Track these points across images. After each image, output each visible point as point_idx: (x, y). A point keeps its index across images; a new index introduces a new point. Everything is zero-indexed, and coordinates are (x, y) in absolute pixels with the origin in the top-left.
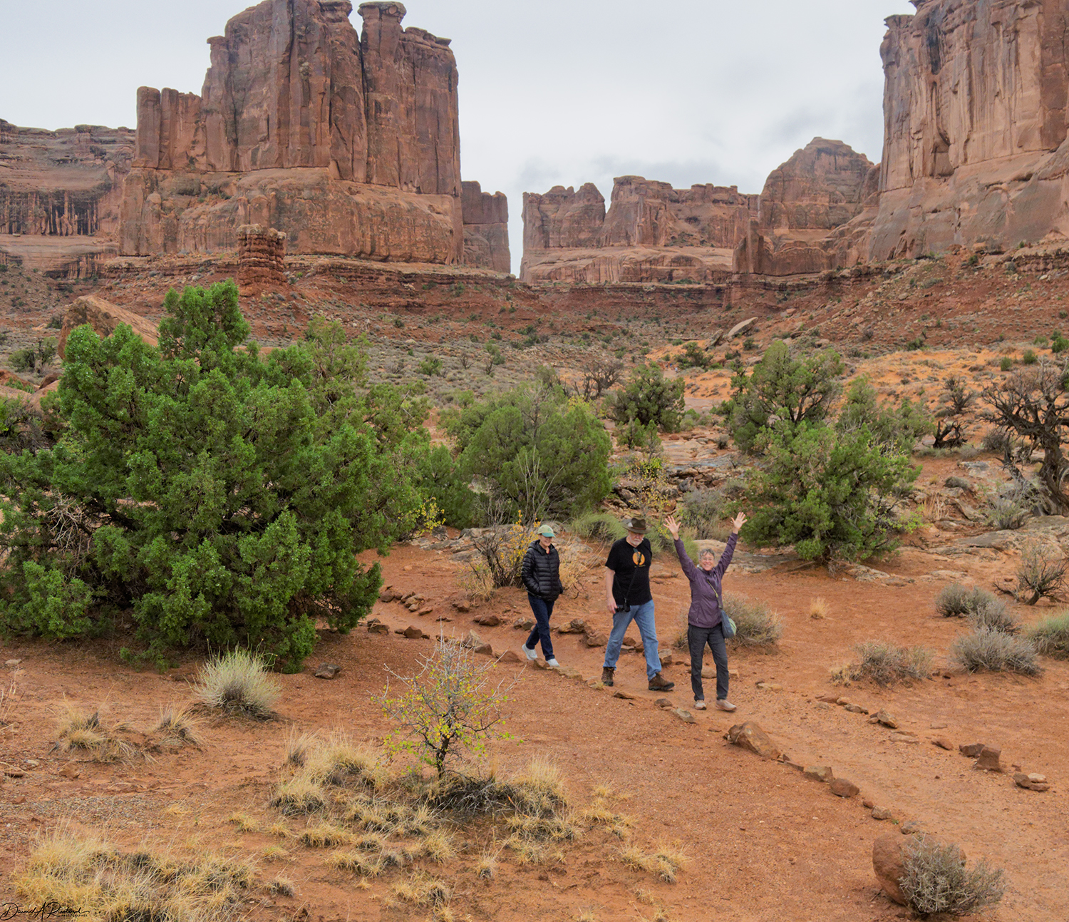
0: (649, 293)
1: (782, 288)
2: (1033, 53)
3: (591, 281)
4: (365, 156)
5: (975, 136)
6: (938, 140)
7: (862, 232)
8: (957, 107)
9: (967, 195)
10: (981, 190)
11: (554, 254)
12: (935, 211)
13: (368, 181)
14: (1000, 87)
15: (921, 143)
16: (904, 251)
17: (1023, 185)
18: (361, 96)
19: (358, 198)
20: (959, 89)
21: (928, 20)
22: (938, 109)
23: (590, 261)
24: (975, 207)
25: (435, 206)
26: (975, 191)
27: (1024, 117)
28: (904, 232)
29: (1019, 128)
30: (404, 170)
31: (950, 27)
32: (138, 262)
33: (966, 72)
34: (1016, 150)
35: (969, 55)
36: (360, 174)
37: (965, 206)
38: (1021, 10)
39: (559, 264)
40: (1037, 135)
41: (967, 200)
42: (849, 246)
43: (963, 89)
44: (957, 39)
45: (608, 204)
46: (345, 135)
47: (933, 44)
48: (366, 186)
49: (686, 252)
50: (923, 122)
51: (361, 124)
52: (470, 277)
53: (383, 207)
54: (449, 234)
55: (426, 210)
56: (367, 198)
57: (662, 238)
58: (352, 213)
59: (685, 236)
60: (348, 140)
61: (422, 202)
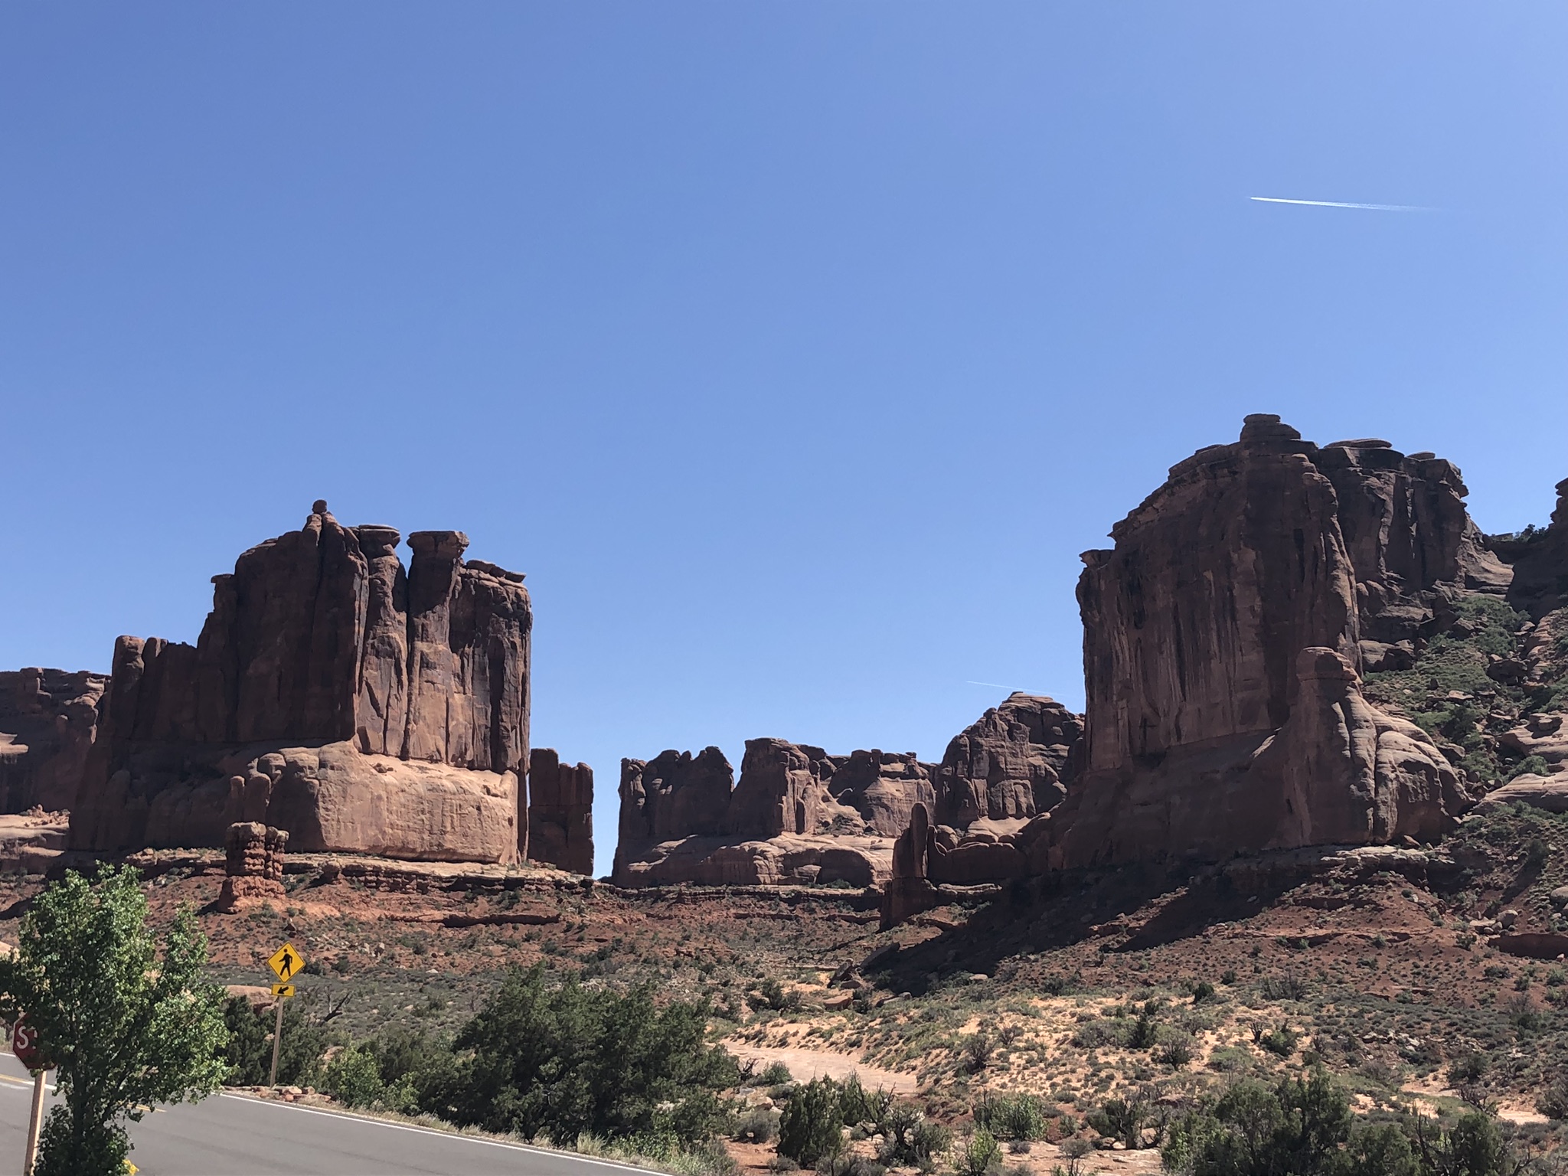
0: (788, 901)
2: (1252, 608)
4: (403, 723)
5: (1189, 708)
6: (1148, 711)
8: (1166, 668)
9: (1178, 787)
10: (1194, 781)
12: (1144, 805)
13: (404, 755)
14: (1215, 647)
15: (1126, 713)
17: (1243, 773)
18: (404, 646)
19: (388, 778)
20: (1166, 649)
21: (1126, 562)
22: (1145, 673)
24: (1188, 800)
25: (492, 786)
26: (1186, 782)
27: (1248, 688)
28: (1110, 829)
29: (1241, 701)
30: (454, 739)
31: (1152, 572)
33: (1172, 628)
34: (1239, 727)
35: (1176, 607)
36: (394, 747)
37: (1177, 799)
40: (1264, 711)
41: (1178, 793)
43: (1169, 646)
44: (1161, 586)
45: (737, 776)
46: (378, 695)
47: (1135, 589)
48: (399, 762)
49: (842, 843)
50: (1127, 686)
51: (400, 682)
52: (532, 882)
53: (422, 790)
54: (506, 823)
55: (478, 792)
56: (400, 773)
57: (810, 824)
58: (380, 798)
59: (841, 821)
60: (382, 704)
61: (474, 781)
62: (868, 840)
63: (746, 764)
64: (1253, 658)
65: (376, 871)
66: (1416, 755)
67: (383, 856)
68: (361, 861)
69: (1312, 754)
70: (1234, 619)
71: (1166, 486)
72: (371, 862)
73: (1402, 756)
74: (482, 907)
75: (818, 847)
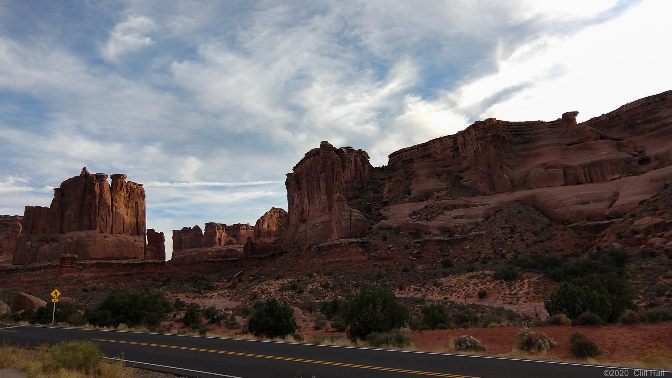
0: (218, 262)
1: (260, 258)
2: (324, 186)
3: (197, 259)
4: (111, 224)
5: (311, 209)
6: (302, 210)
7: (285, 238)
8: (306, 200)
9: (309, 227)
10: (312, 226)
11: (184, 251)
12: (302, 232)
13: (112, 233)
14: (316, 195)
15: (297, 211)
16: (294, 244)
17: (323, 224)
18: (110, 205)
19: (107, 239)
20: (305, 196)
21: (296, 176)
22: (301, 202)
23: (197, 253)
24: (311, 230)
25: (136, 240)
26: (311, 226)
27: (323, 204)
28: (294, 239)
29: (322, 207)
30: (125, 228)
31: (302, 178)
32: (20, 267)
33: (307, 191)
34: (322, 213)
35: (307, 186)
36: (109, 231)
37: (309, 230)
38: (320, 174)
39: (186, 254)
40: (327, 209)
41: (309, 229)
42: (282, 243)
43: (306, 196)
44: (304, 182)
45: (203, 232)
46: (104, 218)
47: (298, 182)
48: (111, 235)
49: (231, 247)
50: (297, 205)
51: (110, 214)
52: (148, 263)
53: (117, 241)
54: (141, 249)
55: (133, 241)
56: (111, 238)
57: (223, 244)
58: (105, 244)
59: (230, 241)
60: (105, 219)
61: (131, 239)
62: (238, 246)
63: (206, 229)
64: (325, 197)
65: (105, 263)
66: (358, 218)
67: (107, 259)
68: (100, 261)
69: (337, 219)
70: (320, 189)
71: (304, 158)
72: (104, 261)
73: (355, 218)
74: (135, 271)
75: (225, 248)
